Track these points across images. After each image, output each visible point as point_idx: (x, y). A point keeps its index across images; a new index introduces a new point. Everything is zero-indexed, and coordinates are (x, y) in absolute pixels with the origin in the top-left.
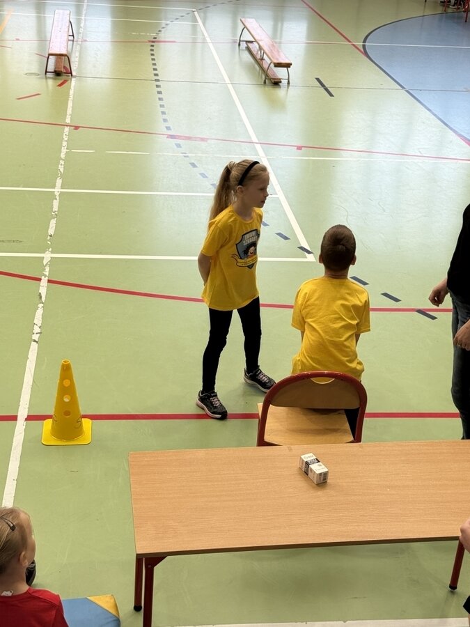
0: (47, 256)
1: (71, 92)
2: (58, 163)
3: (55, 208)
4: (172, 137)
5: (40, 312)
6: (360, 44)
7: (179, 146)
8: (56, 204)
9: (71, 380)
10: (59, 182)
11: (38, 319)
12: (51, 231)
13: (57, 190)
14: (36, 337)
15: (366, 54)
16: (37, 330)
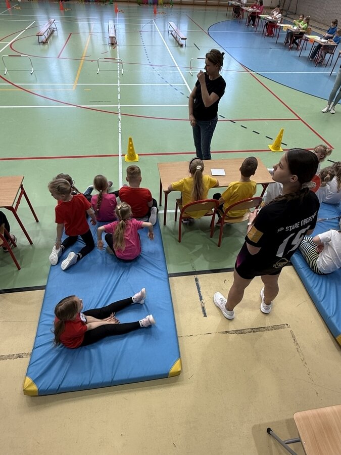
0: (119, 106)
1: (118, 51)
2: (118, 75)
3: (119, 90)
4: (151, 65)
5: (120, 124)
6: (207, 31)
7: (153, 68)
8: (119, 89)
10: (119, 81)
11: (120, 126)
12: (119, 98)
13: (119, 84)
14: (120, 131)
15: (209, 35)
16: (120, 129)
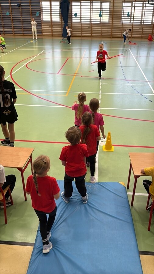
2: (100, 87)
4: (126, 80)
7: (128, 82)
8: (100, 96)
9: (110, 136)
13: (100, 93)
